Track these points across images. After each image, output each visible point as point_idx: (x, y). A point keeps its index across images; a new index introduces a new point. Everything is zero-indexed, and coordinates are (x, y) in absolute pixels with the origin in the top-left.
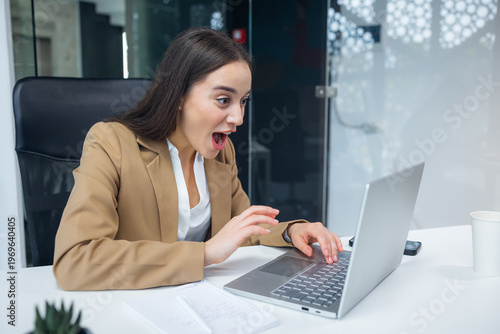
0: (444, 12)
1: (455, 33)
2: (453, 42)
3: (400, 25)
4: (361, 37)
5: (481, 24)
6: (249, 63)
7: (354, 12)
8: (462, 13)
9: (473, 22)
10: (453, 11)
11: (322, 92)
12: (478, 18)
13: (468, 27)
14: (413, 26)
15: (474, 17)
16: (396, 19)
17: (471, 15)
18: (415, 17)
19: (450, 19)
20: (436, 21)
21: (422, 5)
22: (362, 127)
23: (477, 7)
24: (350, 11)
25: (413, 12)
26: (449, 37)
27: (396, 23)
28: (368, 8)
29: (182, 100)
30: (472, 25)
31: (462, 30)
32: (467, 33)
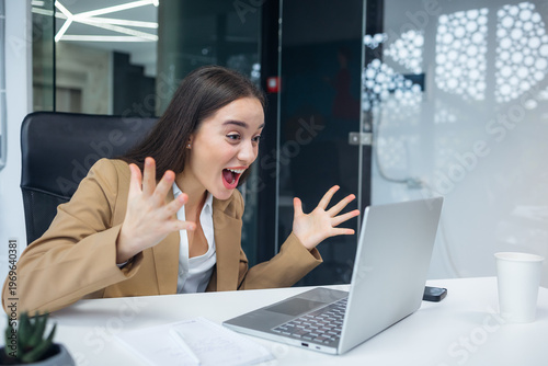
0: (499, 64)
1: (512, 86)
2: (509, 95)
3: (452, 77)
4: (409, 89)
5: (539, 76)
6: (261, 99)
7: (401, 63)
8: (518, 65)
9: (531, 74)
10: (509, 62)
11: (355, 139)
12: (537, 70)
13: (526, 79)
14: (466, 78)
15: (533, 70)
16: (446, 71)
17: (529, 67)
18: (468, 69)
19: (506, 71)
20: (491, 74)
21: (475, 57)
22: (405, 181)
23: (535, 58)
24: (398, 62)
25: (466, 63)
26: (505, 90)
27: (447, 75)
28: (417, 59)
29: (191, 138)
30: (530, 78)
31: (520, 83)
32: (525, 86)
